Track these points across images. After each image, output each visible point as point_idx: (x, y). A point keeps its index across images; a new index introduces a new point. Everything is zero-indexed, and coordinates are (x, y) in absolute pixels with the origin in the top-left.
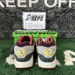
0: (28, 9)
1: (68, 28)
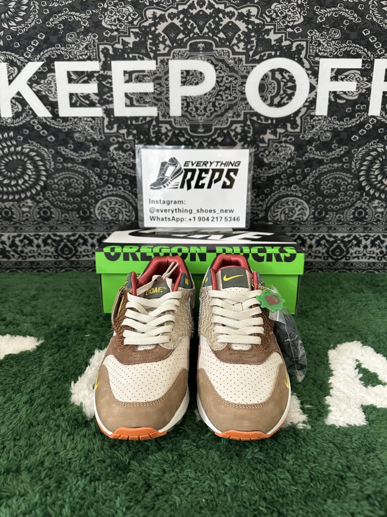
0: (164, 128)
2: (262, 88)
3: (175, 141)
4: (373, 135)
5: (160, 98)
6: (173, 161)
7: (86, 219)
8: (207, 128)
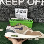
0: (18, 6)
1: (40, 17)
2: (29, 2)
3: (19, 8)
4: (42, 7)
5: (18, 3)
6: (19, 10)
7: (9, 16)
8: (23, 6)
